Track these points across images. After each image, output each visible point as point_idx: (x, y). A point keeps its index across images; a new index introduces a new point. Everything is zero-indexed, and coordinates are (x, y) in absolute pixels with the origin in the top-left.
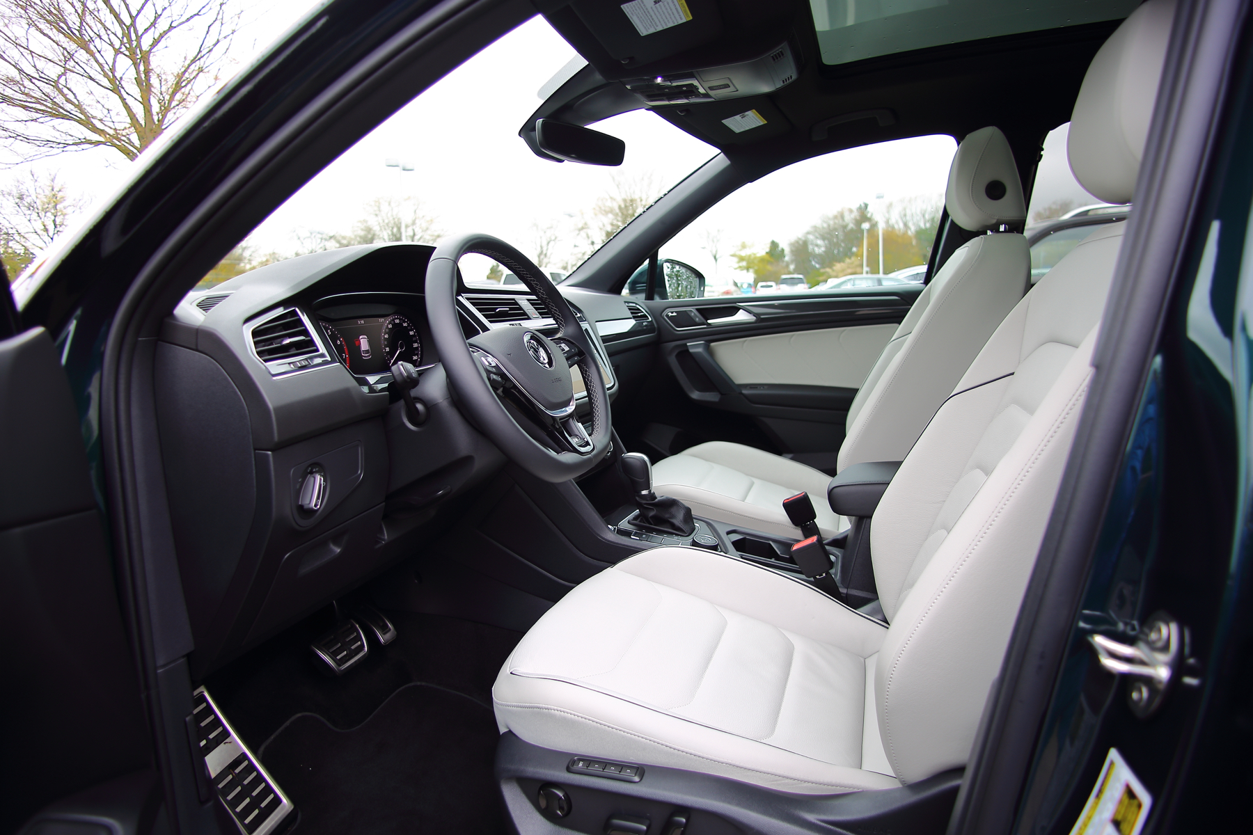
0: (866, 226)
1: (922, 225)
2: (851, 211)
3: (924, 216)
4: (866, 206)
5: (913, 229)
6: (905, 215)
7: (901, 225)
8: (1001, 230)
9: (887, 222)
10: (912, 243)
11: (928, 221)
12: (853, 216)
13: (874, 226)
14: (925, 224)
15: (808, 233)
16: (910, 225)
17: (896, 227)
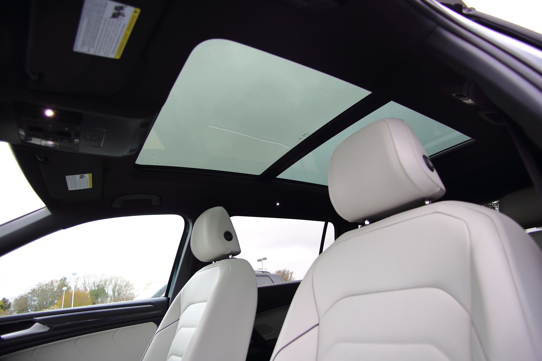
0: (65, 288)
1: (93, 289)
2: (57, 282)
3: (94, 284)
4: (65, 279)
5: (89, 290)
6: (85, 284)
7: (83, 288)
8: (230, 258)
9: (76, 286)
10: (88, 297)
11: (97, 286)
12: (58, 283)
13: (69, 288)
14: (95, 288)
15: (29, 293)
16: (87, 288)
17: (80, 289)
